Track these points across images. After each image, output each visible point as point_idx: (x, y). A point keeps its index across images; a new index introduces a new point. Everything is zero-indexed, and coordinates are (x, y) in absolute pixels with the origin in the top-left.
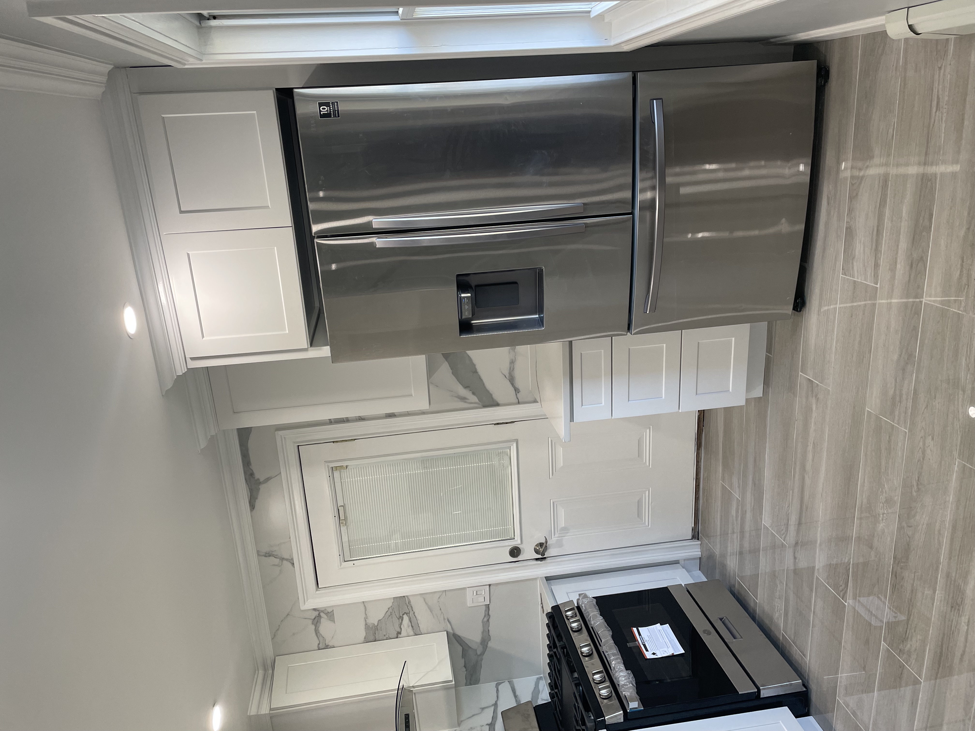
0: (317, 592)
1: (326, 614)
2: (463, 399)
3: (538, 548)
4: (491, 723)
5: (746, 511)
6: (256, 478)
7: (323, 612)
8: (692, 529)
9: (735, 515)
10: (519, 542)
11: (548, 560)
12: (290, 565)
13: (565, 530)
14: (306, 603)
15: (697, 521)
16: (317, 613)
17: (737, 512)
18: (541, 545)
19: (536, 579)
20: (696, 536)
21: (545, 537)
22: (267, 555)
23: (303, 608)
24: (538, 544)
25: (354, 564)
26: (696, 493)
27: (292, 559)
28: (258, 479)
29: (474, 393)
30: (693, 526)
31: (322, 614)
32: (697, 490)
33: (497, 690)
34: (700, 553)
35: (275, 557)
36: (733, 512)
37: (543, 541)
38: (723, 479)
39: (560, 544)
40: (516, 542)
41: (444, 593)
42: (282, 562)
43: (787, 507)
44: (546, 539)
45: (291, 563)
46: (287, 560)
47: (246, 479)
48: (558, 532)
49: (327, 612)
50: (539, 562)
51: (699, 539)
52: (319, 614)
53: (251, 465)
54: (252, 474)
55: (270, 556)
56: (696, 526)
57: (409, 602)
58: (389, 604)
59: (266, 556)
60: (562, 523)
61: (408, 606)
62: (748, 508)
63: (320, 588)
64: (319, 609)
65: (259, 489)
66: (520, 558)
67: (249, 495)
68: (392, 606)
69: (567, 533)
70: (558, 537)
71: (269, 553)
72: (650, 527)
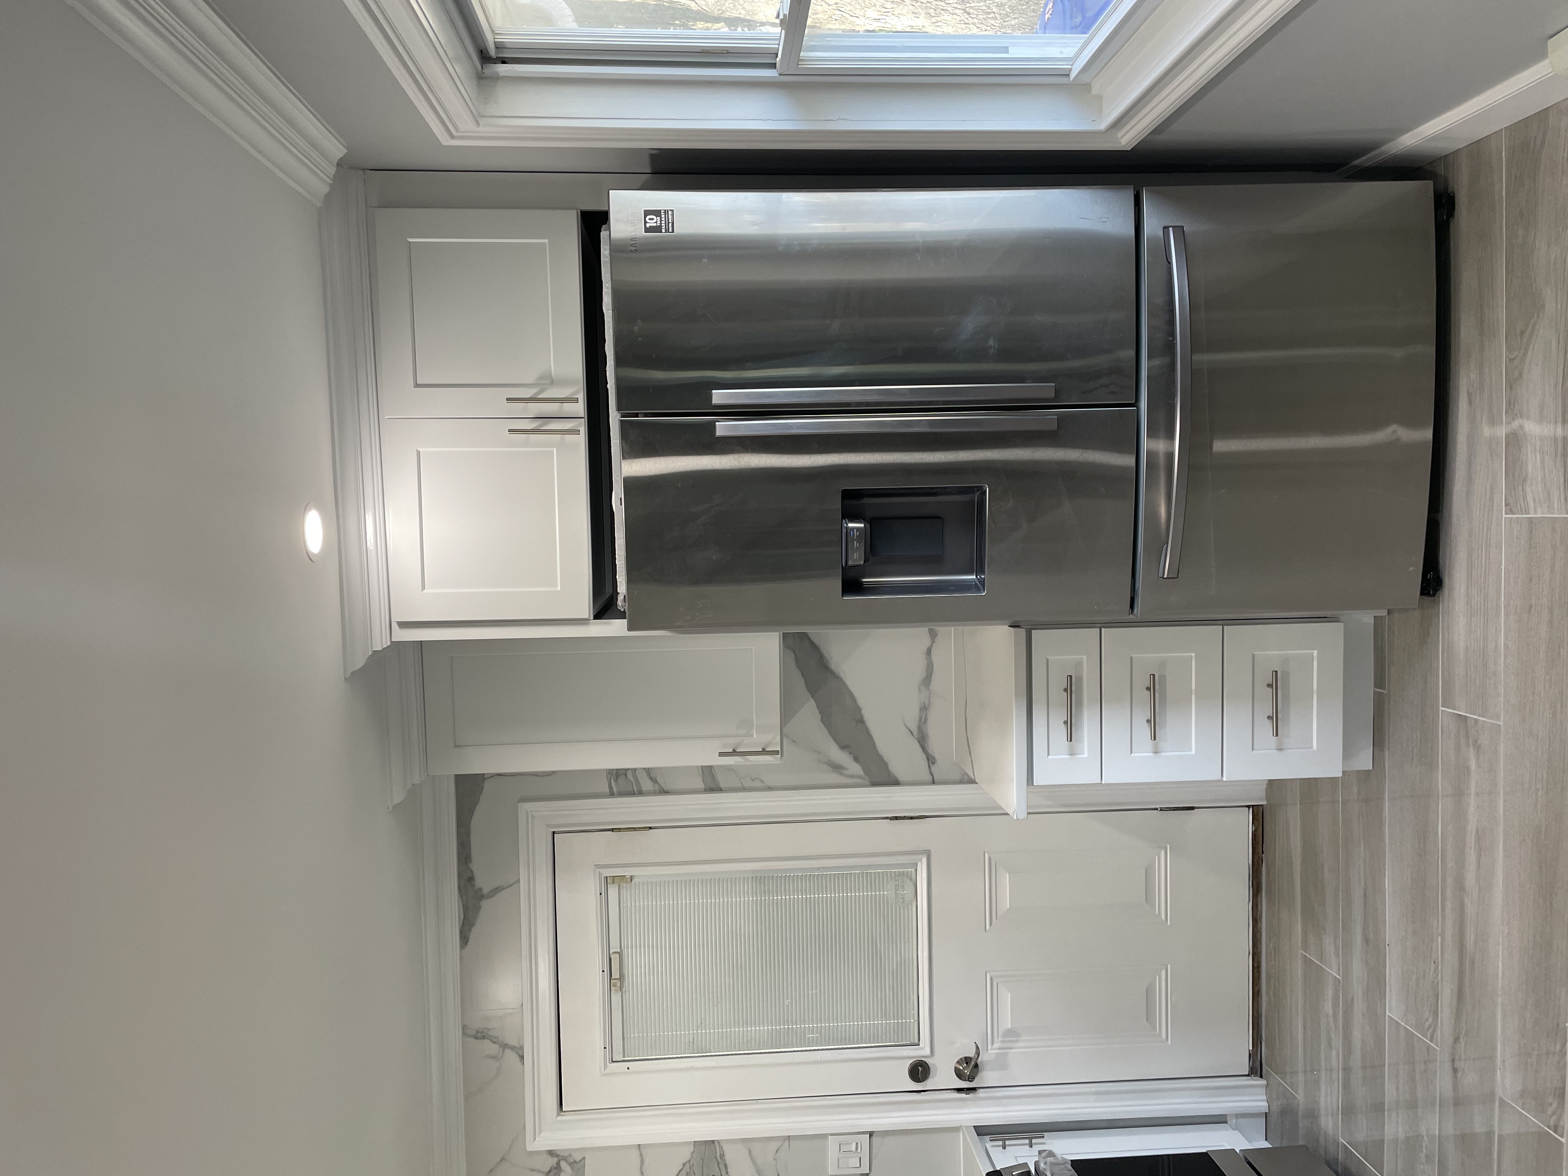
0: (559, 1118)
1: (570, 1164)
2: (837, 768)
3: (961, 1068)
5: (1353, 998)
6: (477, 887)
7: (565, 1159)
8: (1250, 1054)
9: (1331, 1012)
10: (927, 1051)
11: (981, 1093)
12: (516, 1058)
13: (1012, 1034)
14: (537, 1139)
15: (1258, 1039)
16: (555, 1160)
17: (1335, 1004)
18: (967, 1060)
19: (956, 1129)
20: (1256, 1069)
21: (975, 1043)
22: (479, 1035)
23: (530, 1148)
24: (961, 1059)
25: (628, 1068)
26: (1255, 983)
27: (522, 1048)
28: (481, 889)
29: (856, 759)
30: (1251, 1048)
31: (563, 1164)
32: (1256, 975)
34: (1266, 1104)
35: (491, 1041)
36: (1328, 1007)
37: (971, 1054)
38: (1305, 946)
39: (1002, 1064)
40: (922, 1052)
41: (786, 1143)
42: (503, 1051)
43: (1434, 972)
44: (977, 1047)
45: (519, 1055)
46: (513, 1048)
47: (459, 888)
48: (1000, 1039)
49: (572, 1161)
50: (963, 1095)
51: (1263, 1076)
52: (558, 1163)
53: (471, 861)
54: (471, 879)
55: (484, 1037)
56: (1257, 1046)
57: (722, 1156)
58: (685, 1154)
59: (476, 1038)
60: (1007, 1022)
61: (718, 1164)
62: (1358, 990)
63: (565, 1112)
64: (558, 1153)
65: (480, 907)
66: (928, 1084)
67: (462, 918)
68: (690, 1161)
69: (1017, 1041)
70: (999, 1049)
71: (482, 1032)
72: (1169, 1042)
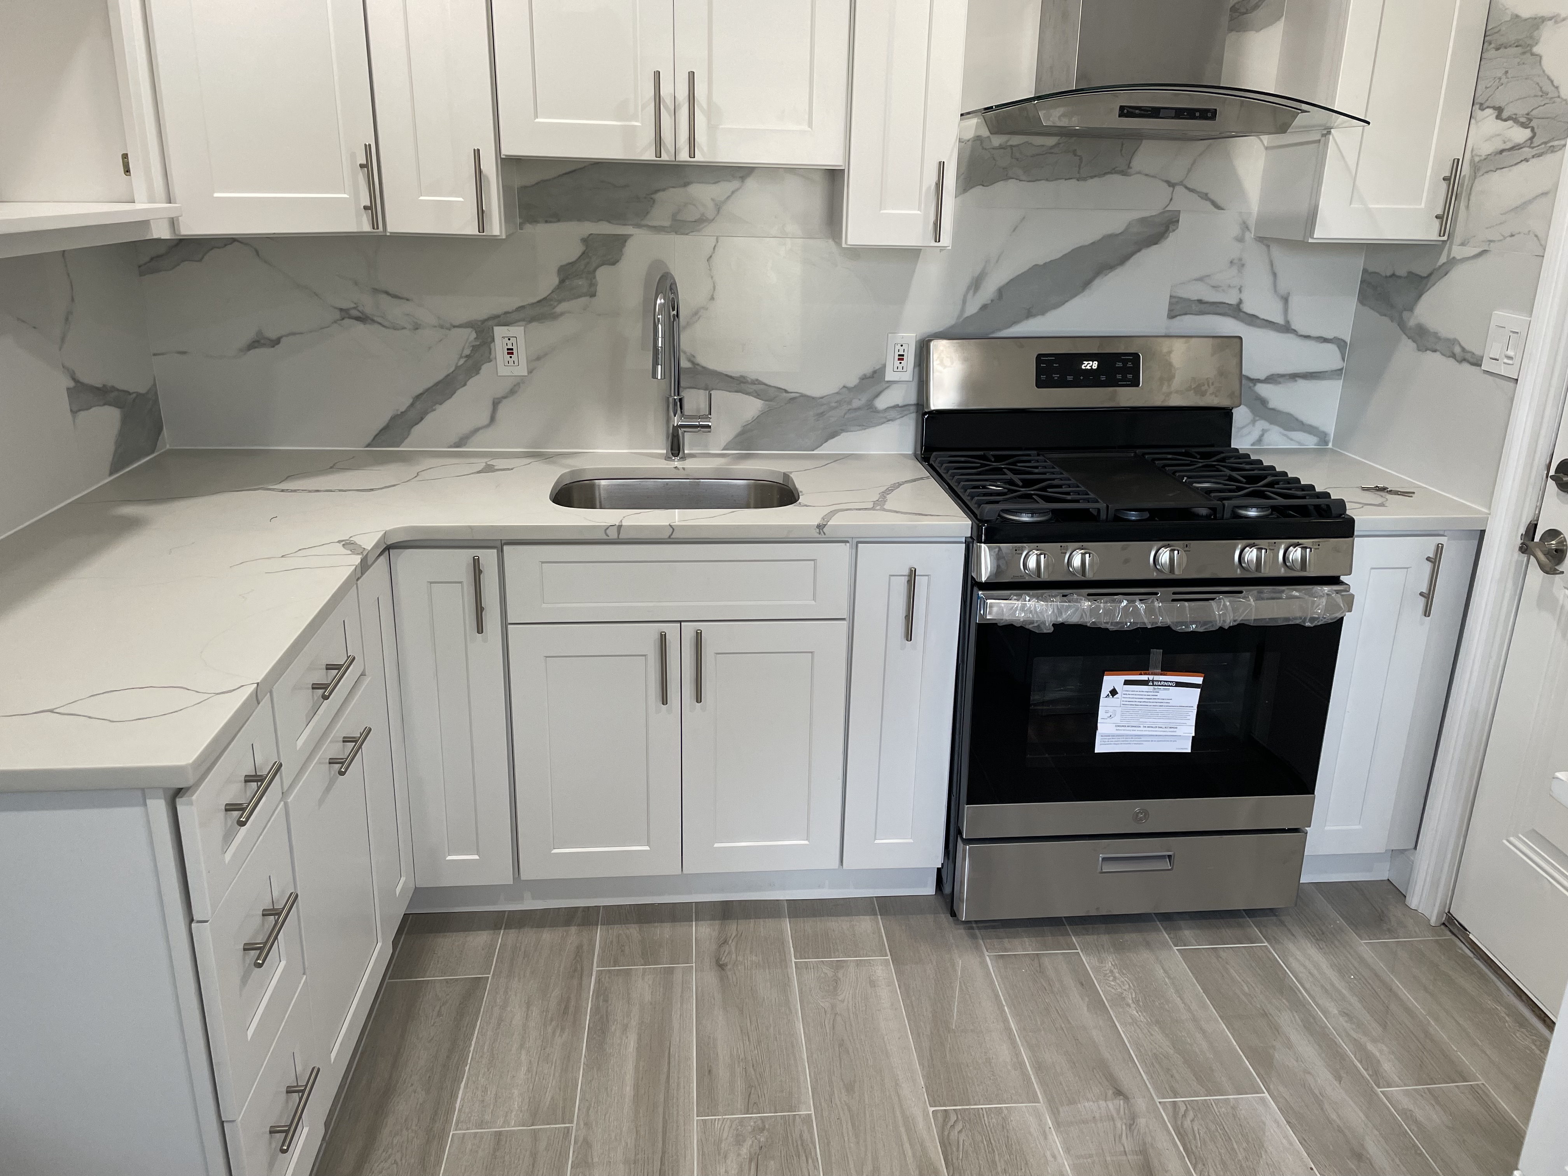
3: (1555, 542)
4: (1240, 310)
8: (1466, 930)
9: (1370, 1047)
11: (1518, 554)
17: (1368, 1059)
20: (1451, 925)
30: (1471, 936)
33: (1325, 340)
36: (1379, 1050)
39: (1546, 601)
44: (1566, 577)
50: (1524, 531)
62: (1336, 1092)
66: (1551, 483)
72: (1505, 841)
